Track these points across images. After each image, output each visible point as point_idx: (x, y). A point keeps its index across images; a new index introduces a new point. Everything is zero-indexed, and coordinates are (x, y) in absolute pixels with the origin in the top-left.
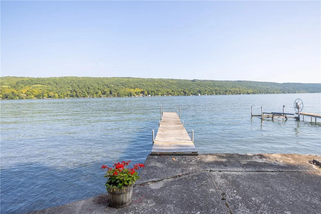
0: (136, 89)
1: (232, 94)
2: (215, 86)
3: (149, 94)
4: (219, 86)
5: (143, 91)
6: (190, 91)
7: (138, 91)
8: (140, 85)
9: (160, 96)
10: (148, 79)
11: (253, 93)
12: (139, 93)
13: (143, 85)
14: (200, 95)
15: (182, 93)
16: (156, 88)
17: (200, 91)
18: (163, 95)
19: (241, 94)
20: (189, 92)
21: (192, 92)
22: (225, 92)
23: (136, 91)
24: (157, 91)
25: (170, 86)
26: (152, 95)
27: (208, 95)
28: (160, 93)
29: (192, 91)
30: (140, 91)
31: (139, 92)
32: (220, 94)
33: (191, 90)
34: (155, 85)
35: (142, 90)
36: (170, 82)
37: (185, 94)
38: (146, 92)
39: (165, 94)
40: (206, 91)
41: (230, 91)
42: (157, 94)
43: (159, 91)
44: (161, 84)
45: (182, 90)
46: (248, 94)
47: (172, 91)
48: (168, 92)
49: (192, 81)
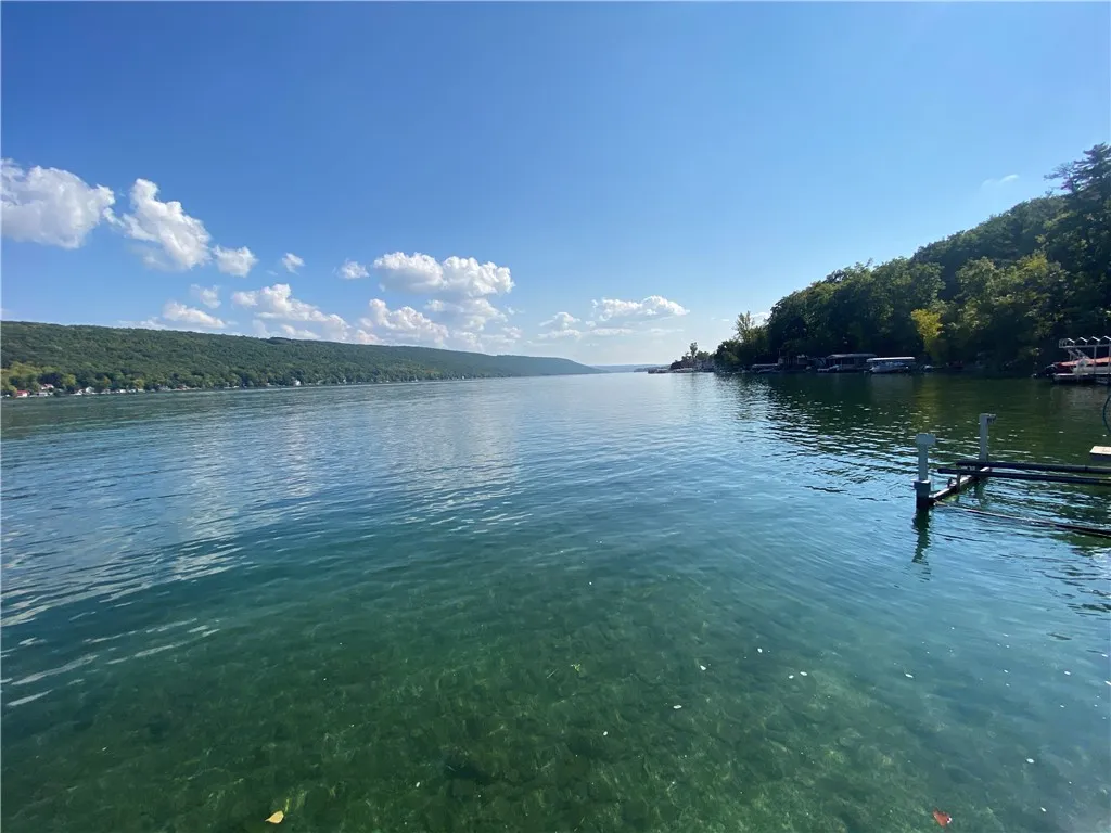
0: (17, 365)
1: (393, 380)
2: (344, 357)
3: (84, 387)
4: (354, 360)
5: (53, 375)
6: (263, 371)
7: (24, 376)
8: (34, 348)
9: (141, 390)
10: (75, 327)
11: (442, 378)
12: (35, 383)
13: (52, 351)
14: (298, 383)
15: (236, 379)
16: (121, 362)
17: (299, 373)
18: (157, 388)
19: (412, 379)
20: (259, 376)
21: (270, 374)
22: (373, 376)
23: (14, 373)
24: (125, 374)
25: (181, 356)
26: (99, 389)
27: (324, 383)
28: (140, 380)
29: (271, 371)
30: (37, 372)
31: (30, 379)
32: (359, 379)
33: (268, 369)
34: (112, 349)
35: (49, 370)
36: (182, 341)
37: (246, 381)
38: (73, 380)
39: (165, 384)
40: (316, 372)
41: (386, 372)
42: (125, 384)
43: (132, 373)
44: (139, 347)
45: (235, 368)
46: (430, 378)
47: (194, 374)
48: (175, 376)
49: (268, 341)
